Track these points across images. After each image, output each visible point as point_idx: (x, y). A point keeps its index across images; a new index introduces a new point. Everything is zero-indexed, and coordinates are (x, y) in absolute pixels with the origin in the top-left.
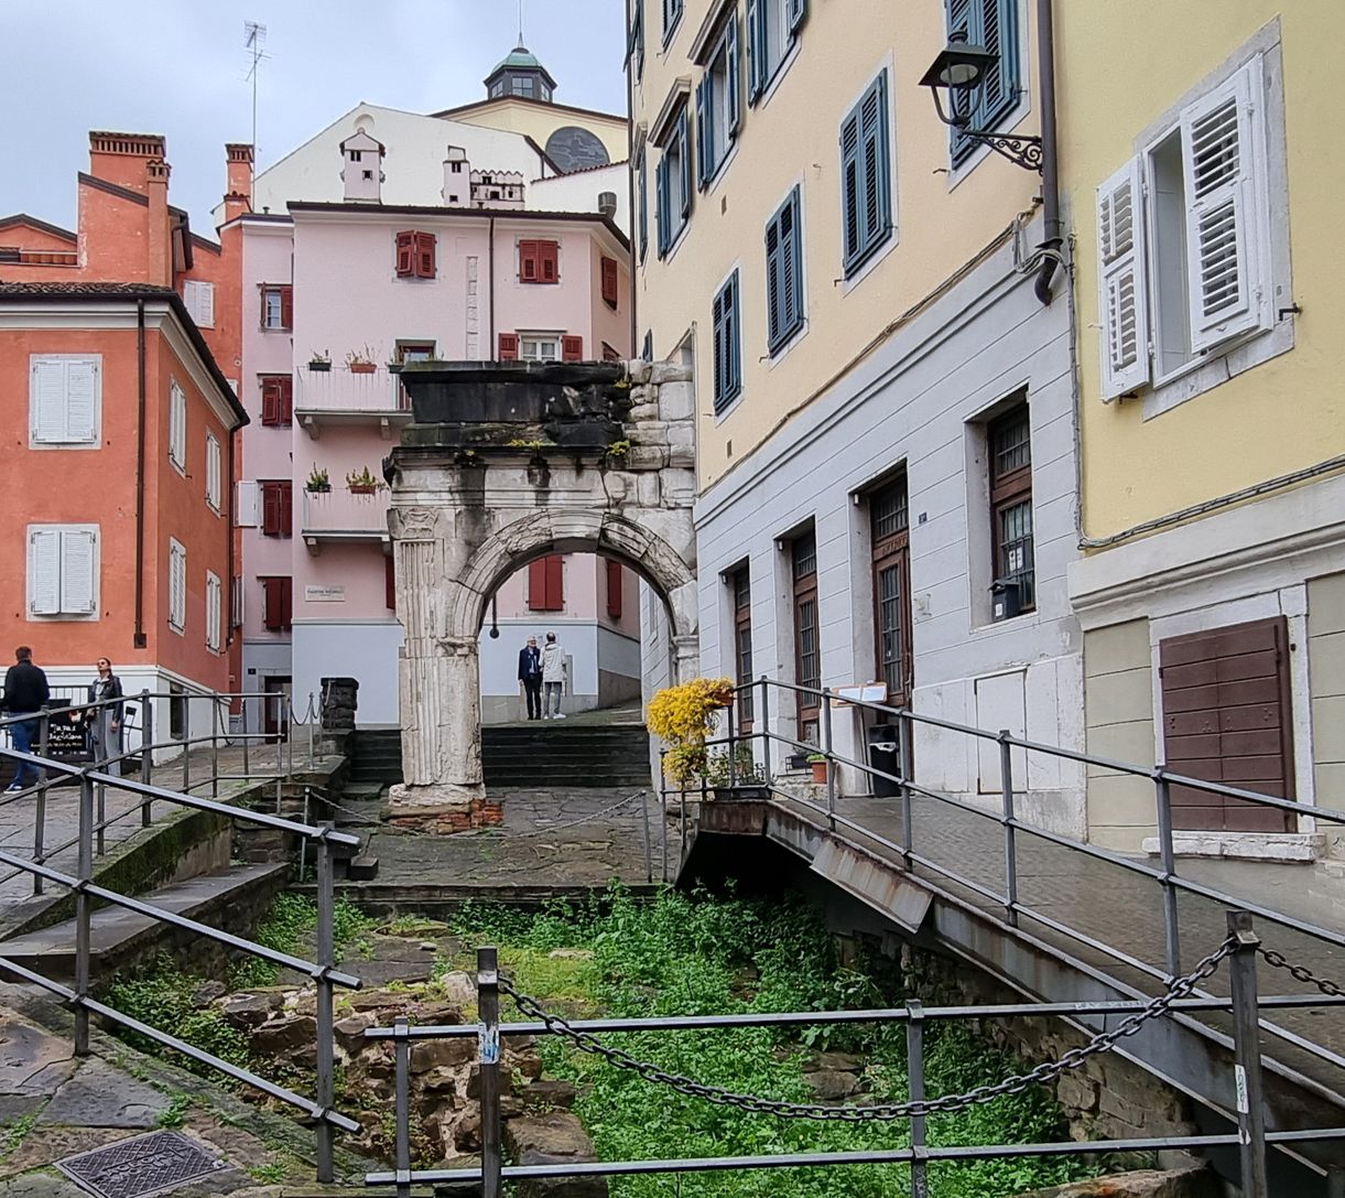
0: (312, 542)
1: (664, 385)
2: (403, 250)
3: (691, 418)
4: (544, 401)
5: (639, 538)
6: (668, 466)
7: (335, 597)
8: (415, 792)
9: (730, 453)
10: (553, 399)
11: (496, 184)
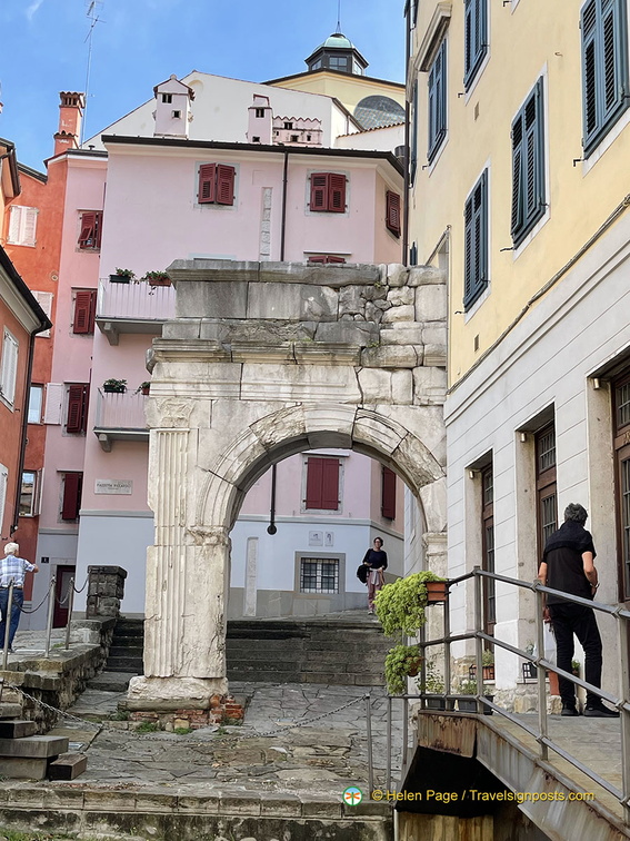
0: (104, 438)
1: (420, 288)
2: (205, 180)
3: (444, 320)
4: (304, 299)
5: (391, 433)
6: (422, 365)
7: (122, 490)
8: (155, 685)
9: (477, 348)
10: (312, 299)
11: (297, 130)
